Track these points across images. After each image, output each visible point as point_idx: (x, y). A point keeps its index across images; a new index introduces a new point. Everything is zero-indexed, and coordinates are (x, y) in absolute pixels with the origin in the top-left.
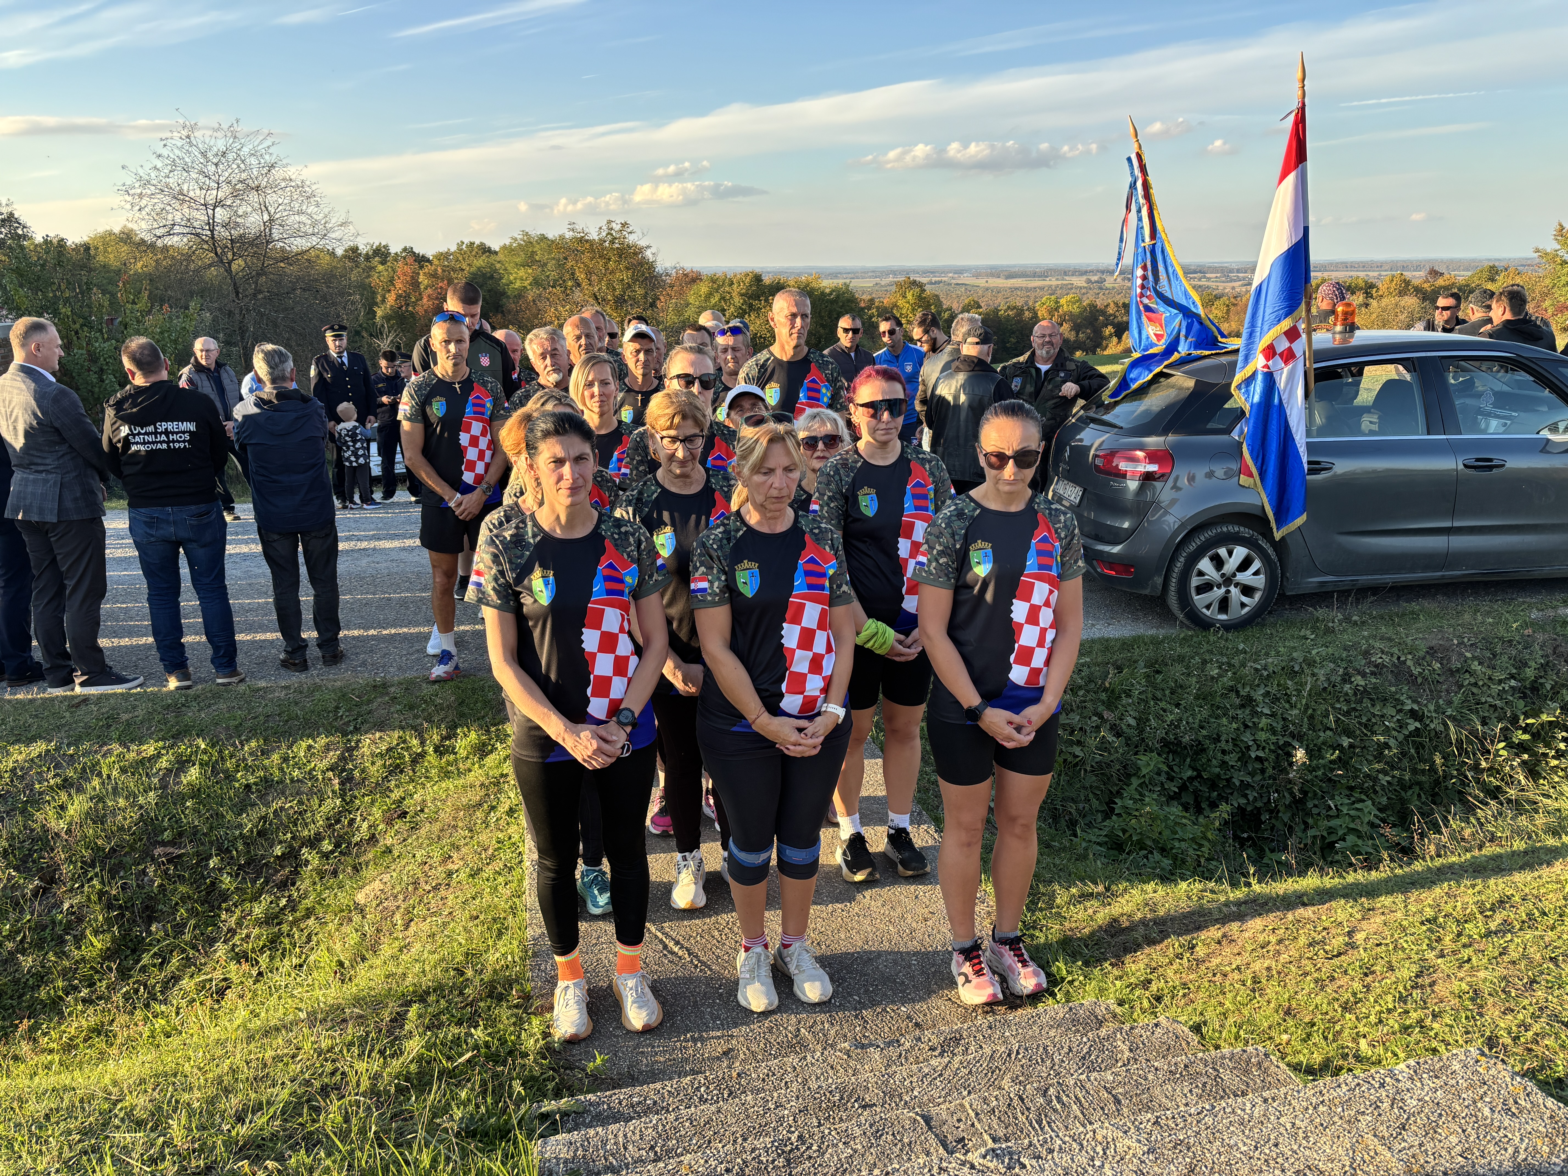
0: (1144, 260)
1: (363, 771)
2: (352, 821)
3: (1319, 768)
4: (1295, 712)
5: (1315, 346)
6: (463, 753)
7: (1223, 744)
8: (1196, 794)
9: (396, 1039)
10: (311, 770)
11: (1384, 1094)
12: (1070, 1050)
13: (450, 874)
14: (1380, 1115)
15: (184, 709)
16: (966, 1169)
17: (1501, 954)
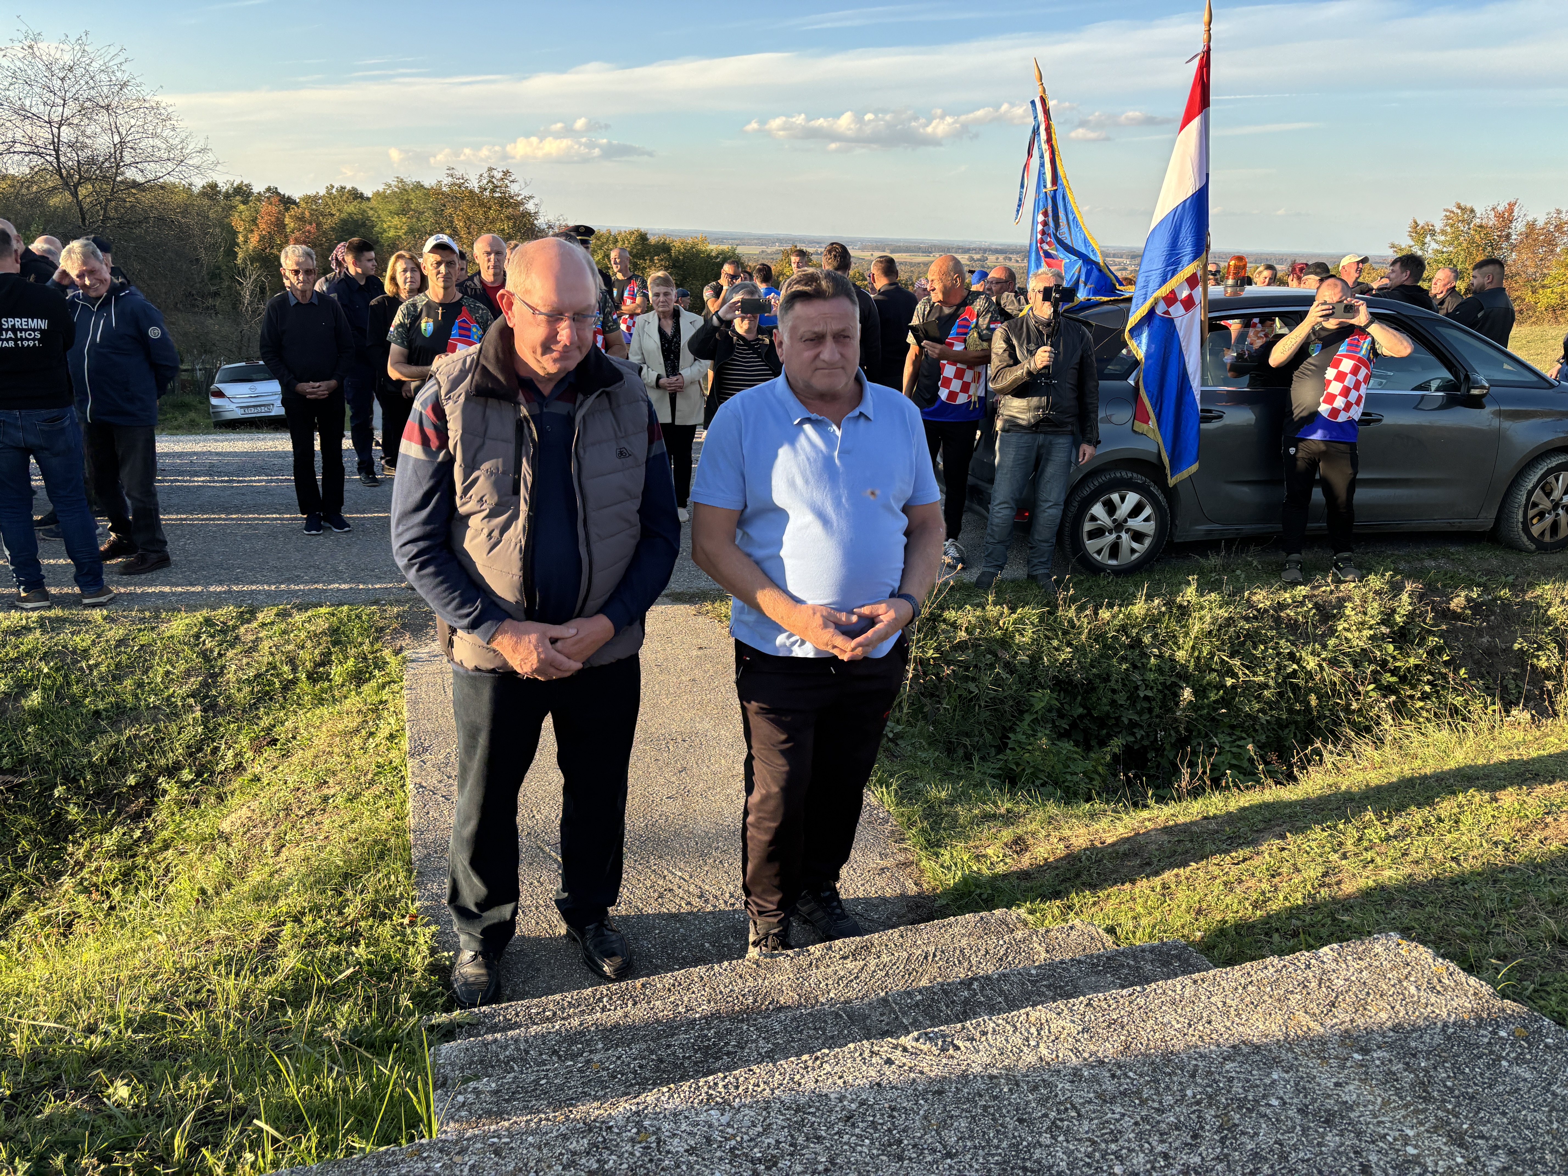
0: (1045, 206)
1: (228, 698)
4: (1182, 653)
5: (1210, 297)
6: (338, 680)
7: (1113, 684)
8: (1086, 731)
9: (268, 958)
10: (170, 696)
11: (1311, 974)
12: (987, 952)
13: (325, 799)
14: (1309, 994)
15: (24, 632)
16: (899, 1052)
17: (1403, 855)
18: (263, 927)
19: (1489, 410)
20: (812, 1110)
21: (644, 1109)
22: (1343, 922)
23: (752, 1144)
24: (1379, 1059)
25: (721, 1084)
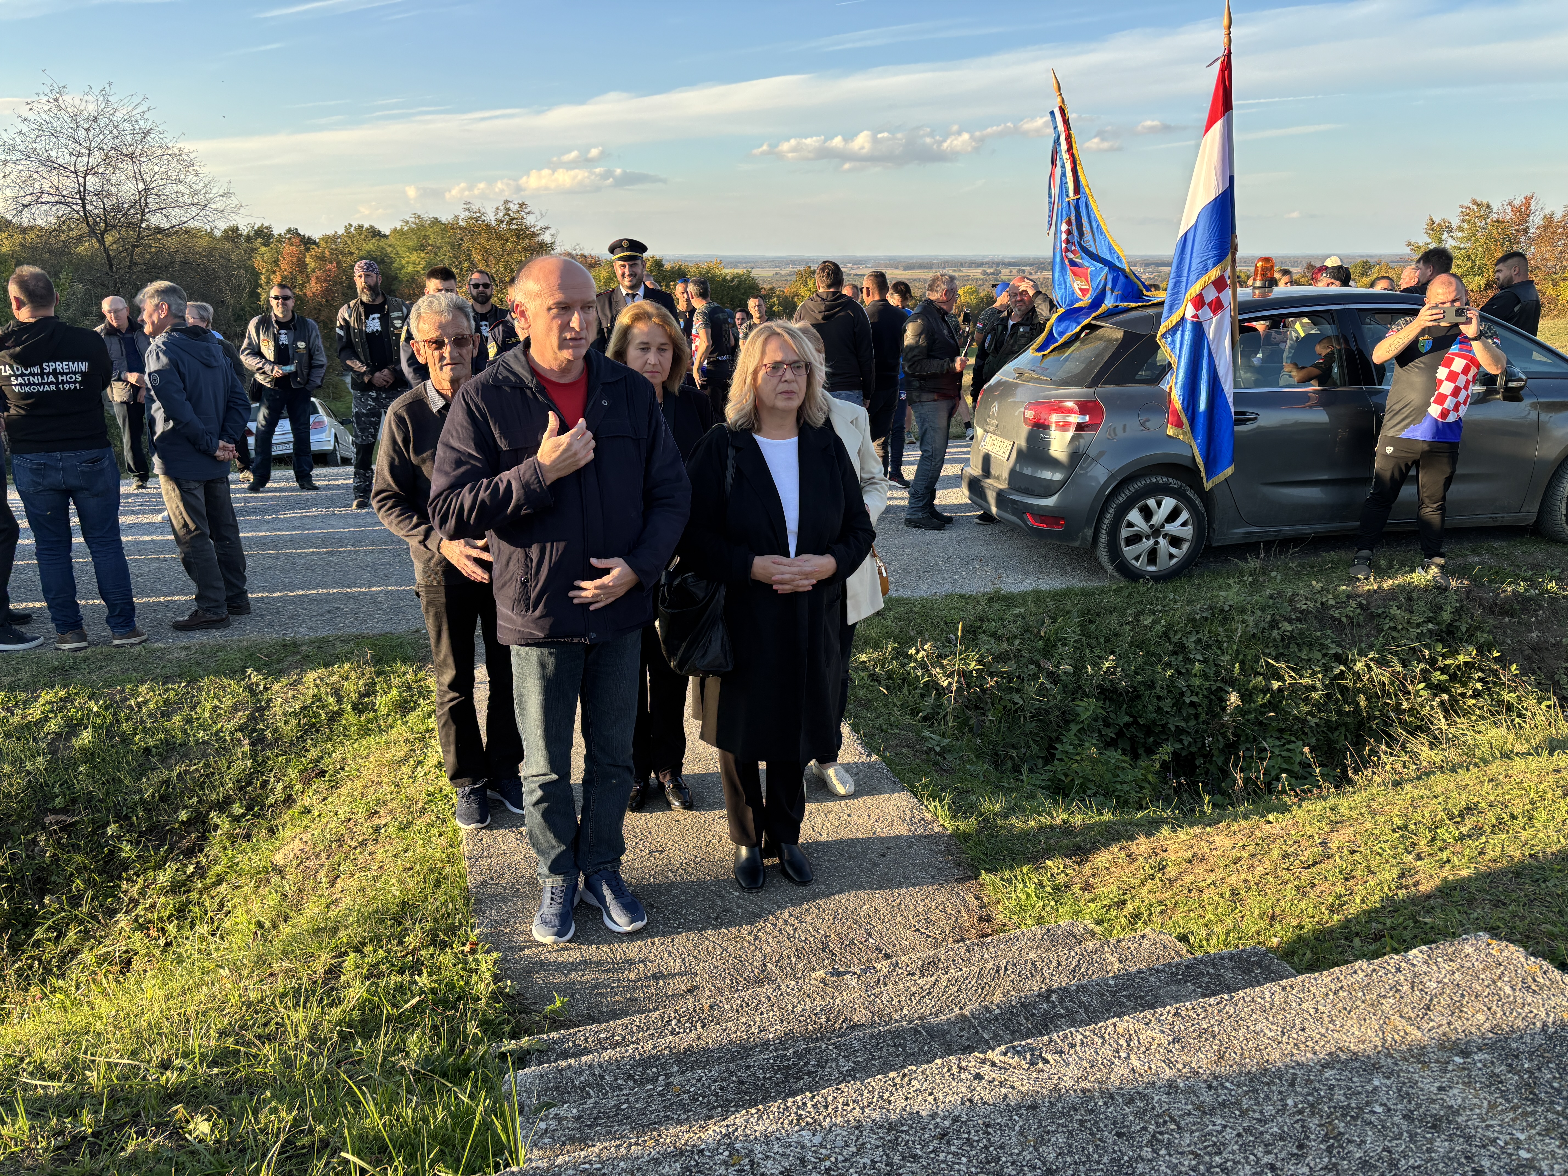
0: (1068, 215)
1: (275, 731)
2: (265, 783)
3: (1250, 713)
4: (1227, 658)
5: (1239, 299)
6: (383, 710)
7: (1158, 691)
8: (1133, 740)
9: (332, 989)
11: (1402, 978)
12: (1059, 964)
13: (377, 829)
14: (1402, 997)
15: (72, 671)
16: (987, 1067)
17: (1480, 854)
18: (325, 958)
19: (1527, 402)
20: (905, 1128)
21: (734, 1131)
22: (1426, 924)
23: (847, 1164)
24: (1480, 1061)
25: (809, 1104)
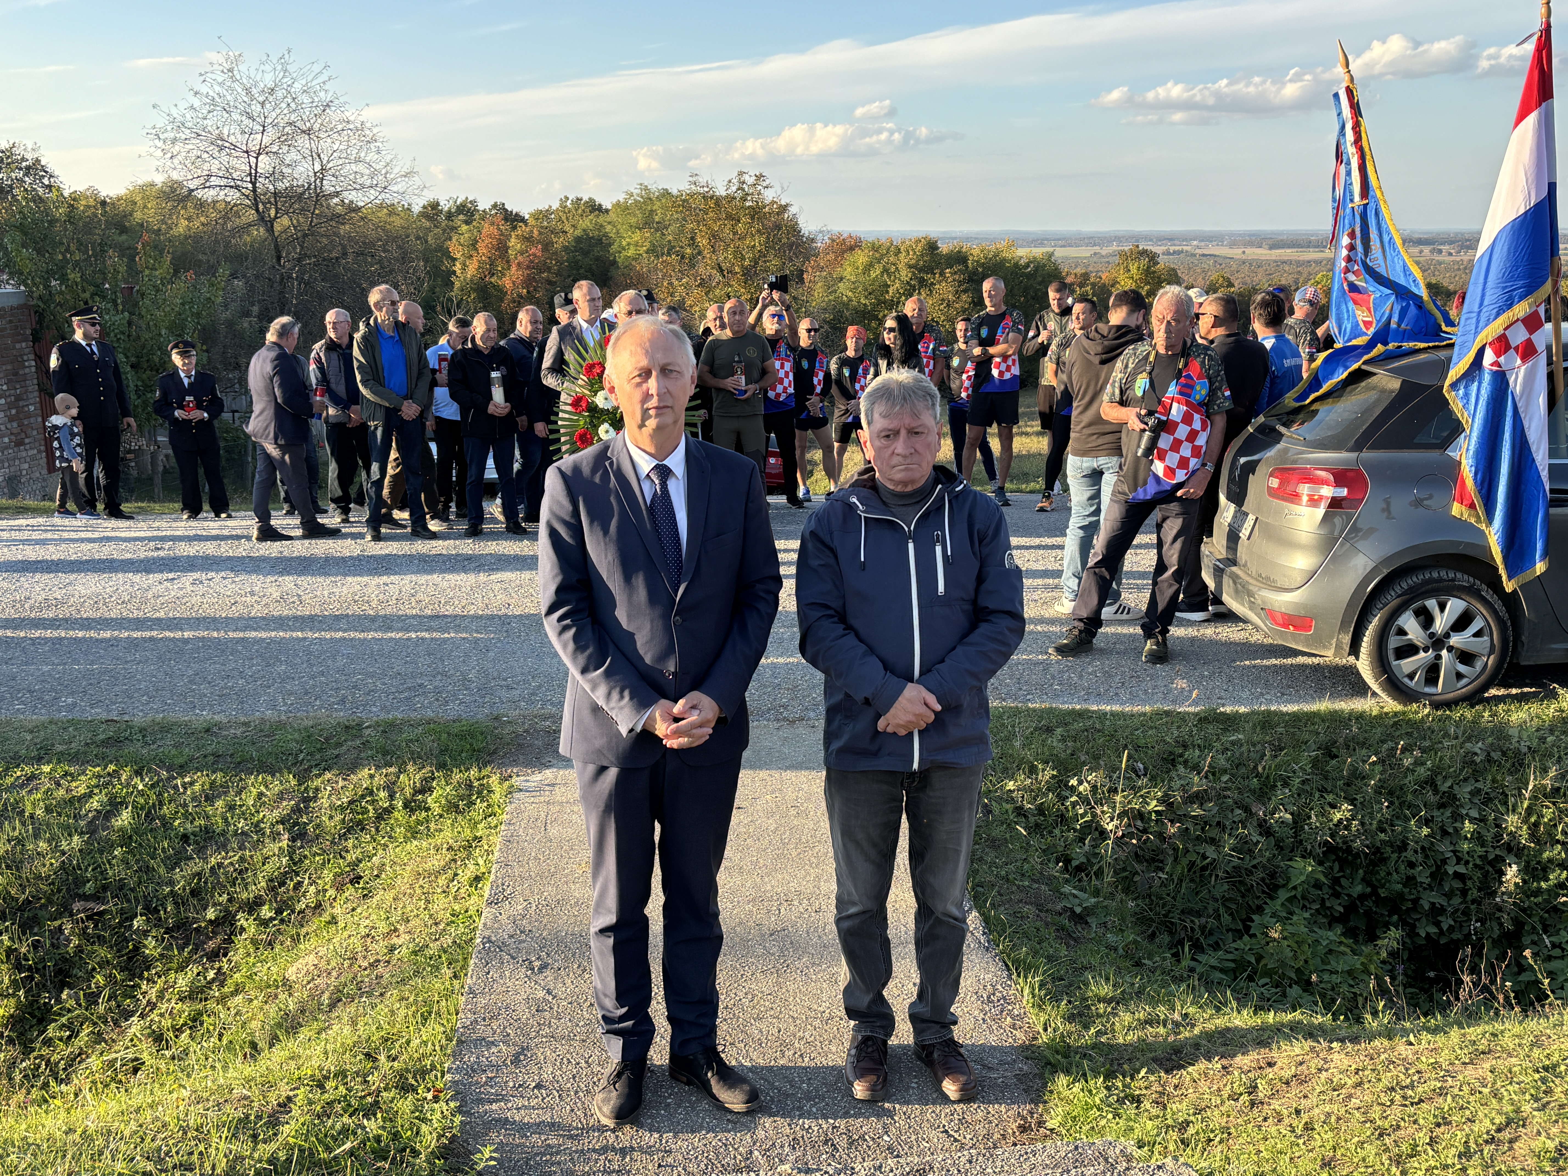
0: (1352, 225)
1: (318, 826)
2: (298, 885)
3: (1536, 895)
6: (436, 810)
7: (1409, 854)
10: (259, 822)
18: (284, 1090)
